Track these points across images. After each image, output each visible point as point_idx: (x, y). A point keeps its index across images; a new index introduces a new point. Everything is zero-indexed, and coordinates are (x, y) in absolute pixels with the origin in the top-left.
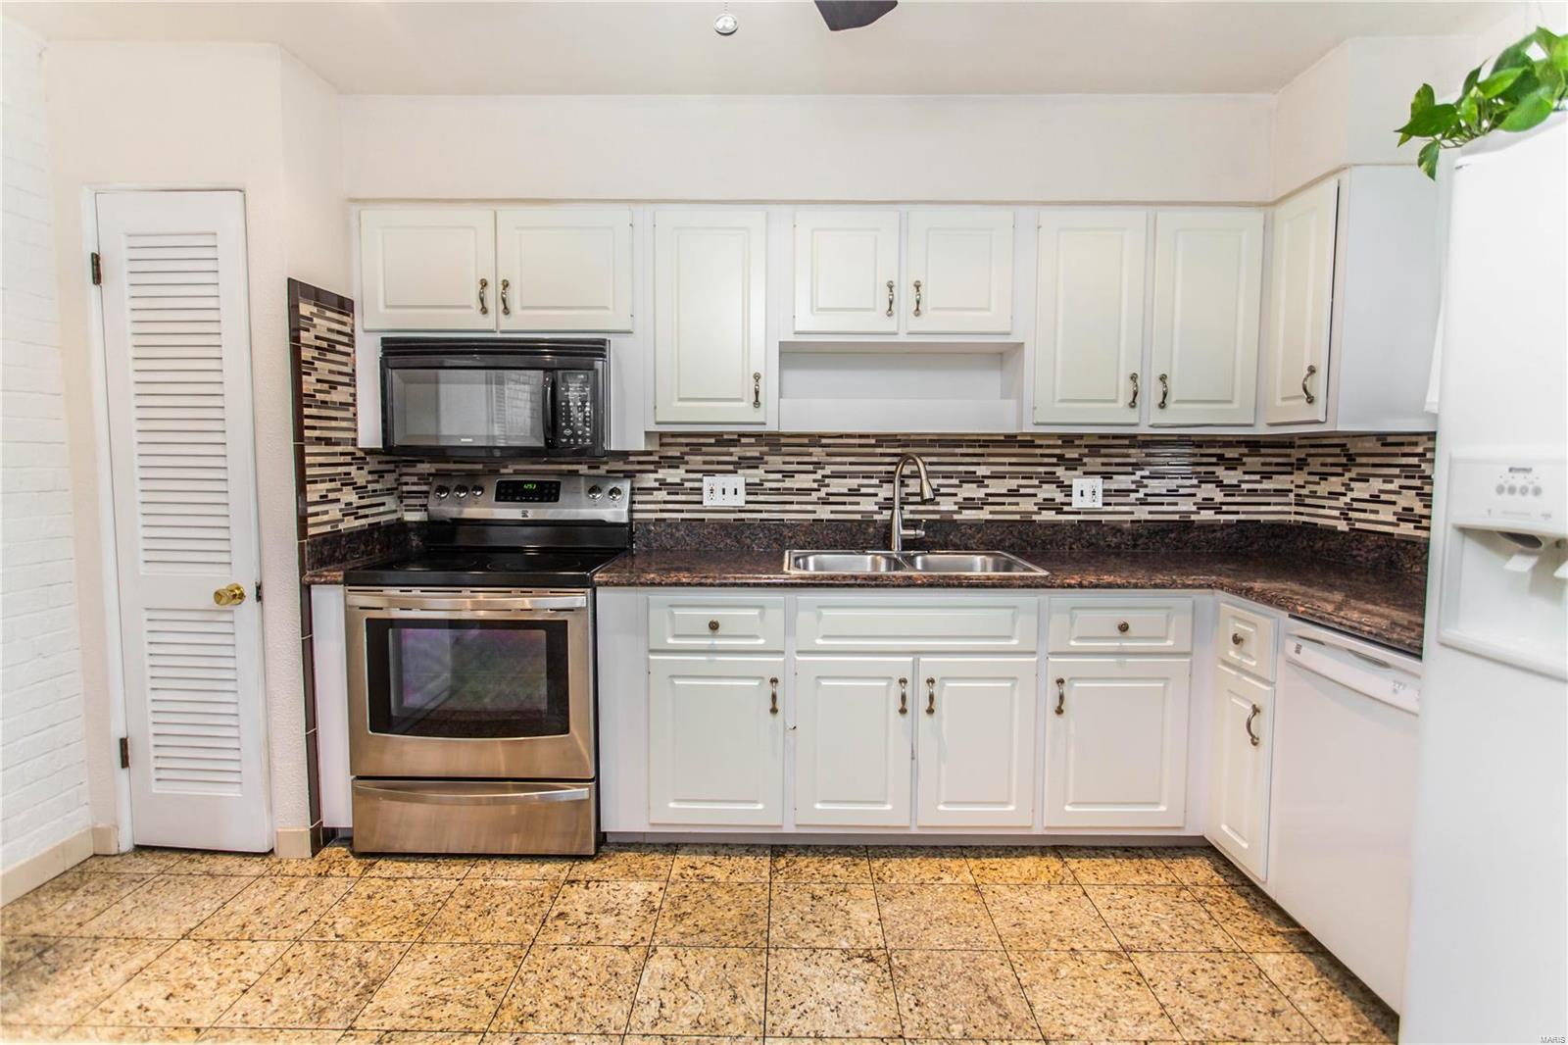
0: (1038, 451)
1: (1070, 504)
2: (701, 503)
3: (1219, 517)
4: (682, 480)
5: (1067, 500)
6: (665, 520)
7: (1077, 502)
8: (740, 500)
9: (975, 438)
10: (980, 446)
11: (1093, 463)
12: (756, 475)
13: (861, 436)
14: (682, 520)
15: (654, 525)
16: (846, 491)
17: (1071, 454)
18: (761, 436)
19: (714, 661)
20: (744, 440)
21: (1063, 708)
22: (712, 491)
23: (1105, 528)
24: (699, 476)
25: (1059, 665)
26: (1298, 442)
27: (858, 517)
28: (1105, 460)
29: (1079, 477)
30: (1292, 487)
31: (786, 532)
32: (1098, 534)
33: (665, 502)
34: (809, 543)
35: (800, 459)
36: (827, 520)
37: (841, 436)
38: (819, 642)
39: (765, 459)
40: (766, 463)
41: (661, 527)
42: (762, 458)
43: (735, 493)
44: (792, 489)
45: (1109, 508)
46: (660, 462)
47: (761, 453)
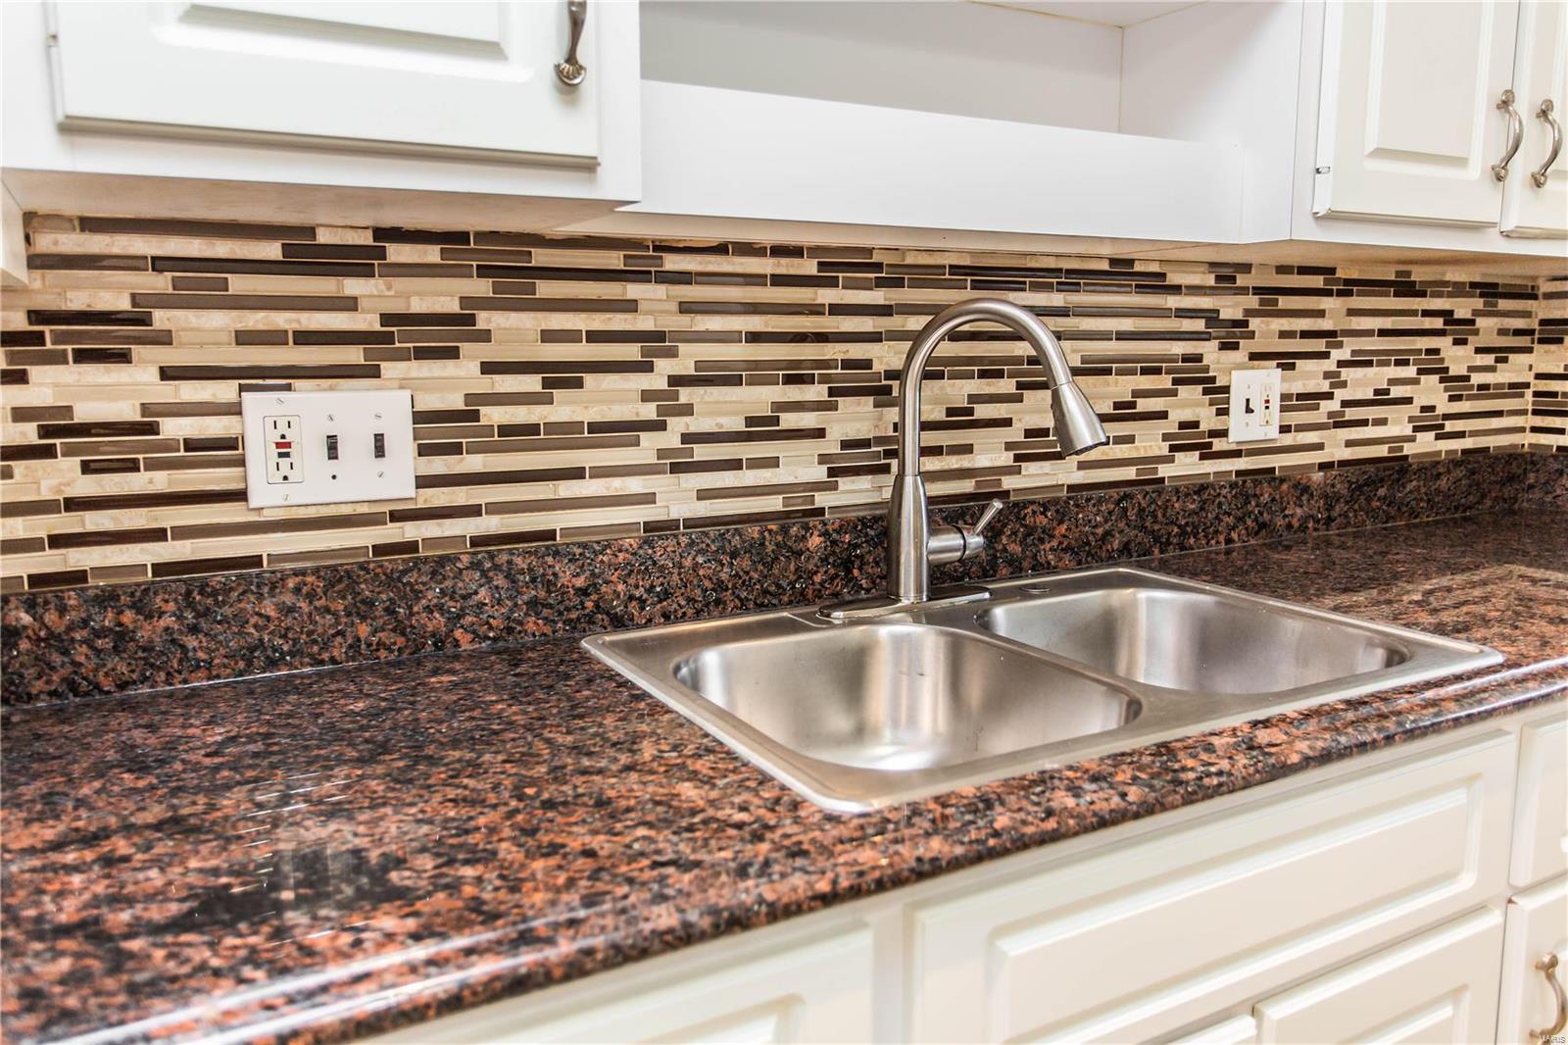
0: (1173, 302)
1: (1223, 433)
2: (238, 496)
4: (145, 408)
5: (1220, 422)
6: (78, 577)
7: (1242, 429)
8: (397, 477)
9: (1052, 263)
10: (1062, 287)
11: (1266, 331)
12: (451, 381)
13: (779, 251)
14: (159, 569)
15: (31, 605)
16: (739, 425)
18: (461, 237)
20: (398, 253)
22: (284, 448)
23: (1285, 487)
24: (224, 391)
26: (1546, 287)
27: (775, 503)
28: (1284, 324)
29: (1240, 367)
30: (1529, 377)
31: (569, 576)
32: (1273, 500)
33: (73, 504)
34: (642, 602)
35: (599, 323)
36: (690, 523)
37: (721, 249)
39: (481, 325)
40: (485, 336)
41: (62, 610)
42: (470, 320)
43: (380, 451)
44: (574, 427)
45: (1288, 439)
46: (39, 339)
47: (465, 301)
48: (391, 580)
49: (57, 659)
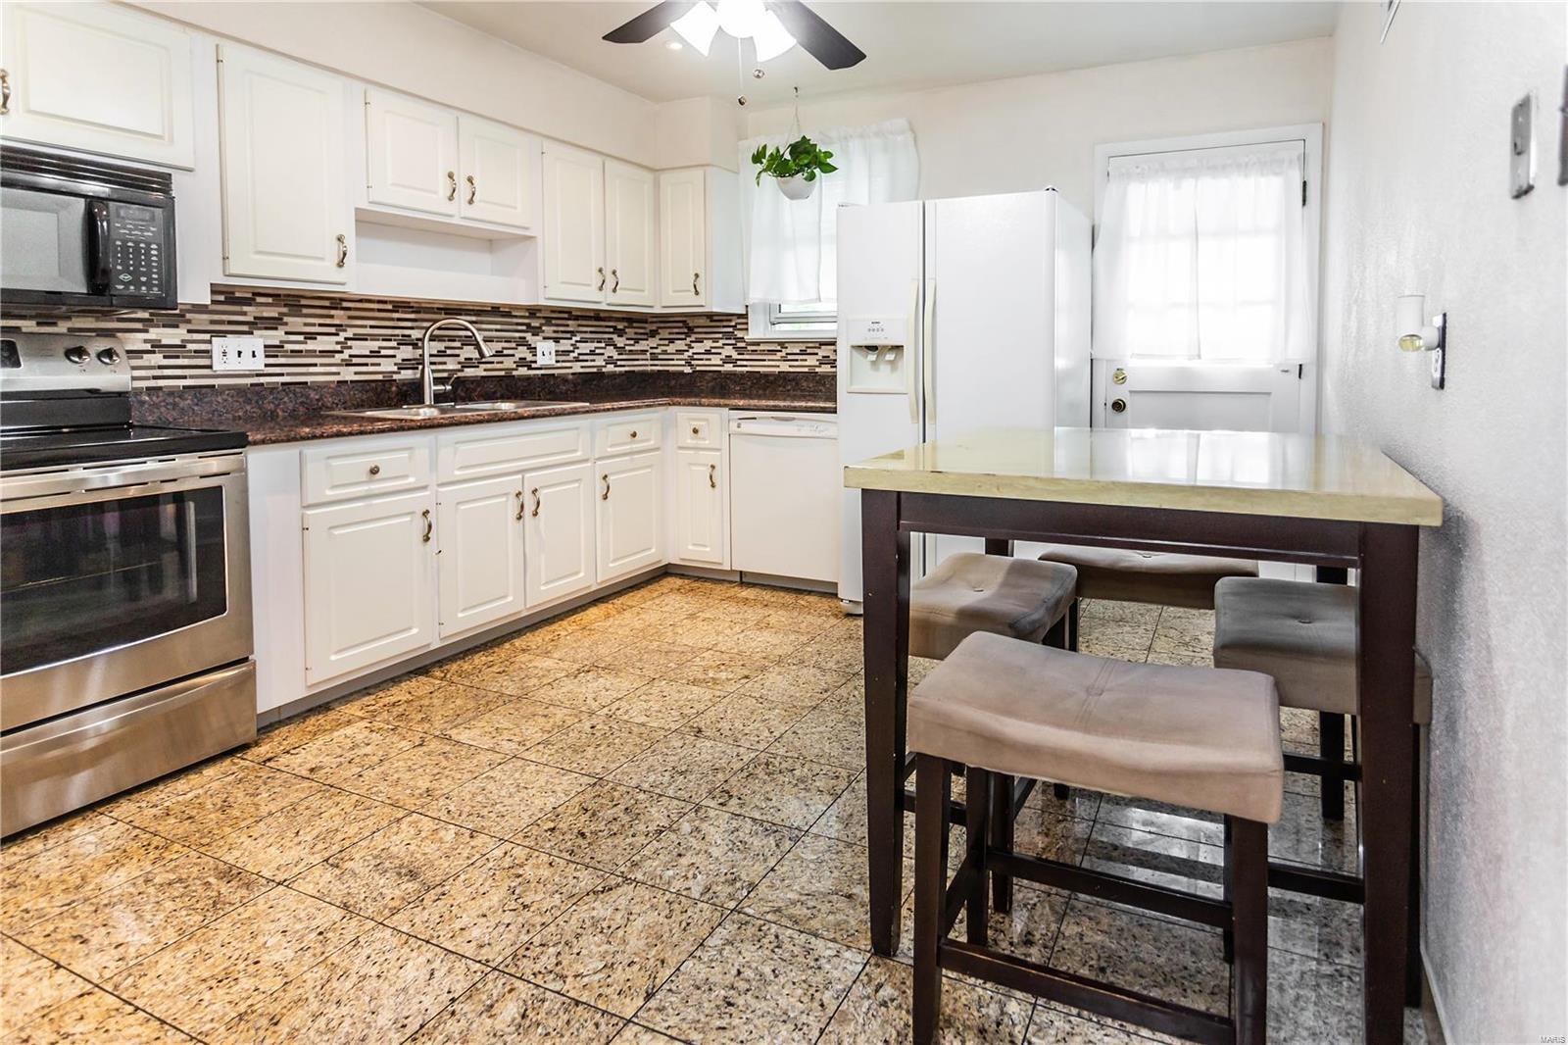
0: (514, 320)
1: (535, 362)
2: (210, 367)
3: (617, 369)
4: (183, 341)
5: (533, 359)
6: (160, 388)
7: (541, 361)
8: (259, 363)
9: (471, 308)
10: (475, 315)
11: (548, 330)
12: (276, 336)
13: (379, 302)
14: (187, 387)
16: (367, 353)
17: (535, 323)
18: (279, 295)
19: (371, 505)
20: (259, 300)
22: (224, 353)
23: (558, 380)
24: (207, 337)
26: (650, 320)
27: (380, 377)
28: (555, 328)
29: (540, 341)
30: (648, 348)
31: (313, 395)
32: (554, 384)
33: (160, 367)
35: (322, 321)
36: (351, 382)
37: (361, 301)
39: (285, 320)
40: (286, 324)
41: (158, 397)
42: (281, 319)
43: (254, 356)
44: (314, 351)
45: (559, 365)
46: (152, 320)
47: (279, 314)
48: (258, 393)
49: (155, 410)
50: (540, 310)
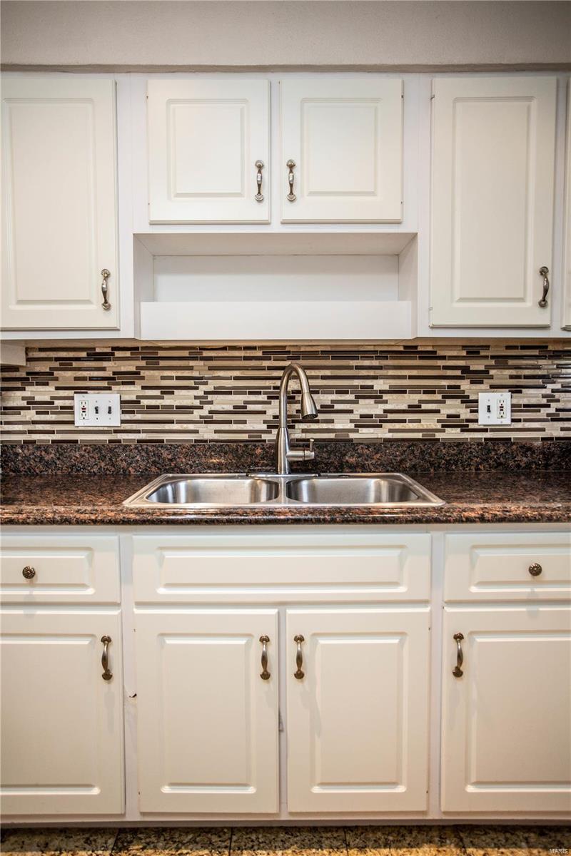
0: (440, 363)
1: (476, 421)
2: (72, 423)
4: (51, 398)
5: (472, 416)
6: (34, 442)
7: (484, 419)
8: (115, 420)
9: (371, 348)
10: (377, 358)
11: (501, 375)
12: (132, 392)
13: (246, 348)
14: (53, 442)
15: (22, 447)
16: (231, 408)
17: (477, 365)
18: (137, 348)
19: (32, 616)
20: (118, 354)
21: (461, 669)
22: (84, 409)
23: (514, 447)
24: (70, 393)
25: (458, 618)
27: (245, 437)
28: (514, 372)
29: (483, 391)
31: (165, 454)
32: (507, 452)
33: (34, 422)
34: (191, 466)
35: (180, 373)
36: (211, 441)
37: (224, 348)
38: (162, 591)
39: (142, 374)
40: (143, 378)
41: (28, 450)
42: (139, 373)
43: (110, 412)
44: (171, 407)
45: (519, 425)
46: (28, 379)
47: (137, 367)
48: (111, 450)
49: (26, 462)
50: (487, 347)
